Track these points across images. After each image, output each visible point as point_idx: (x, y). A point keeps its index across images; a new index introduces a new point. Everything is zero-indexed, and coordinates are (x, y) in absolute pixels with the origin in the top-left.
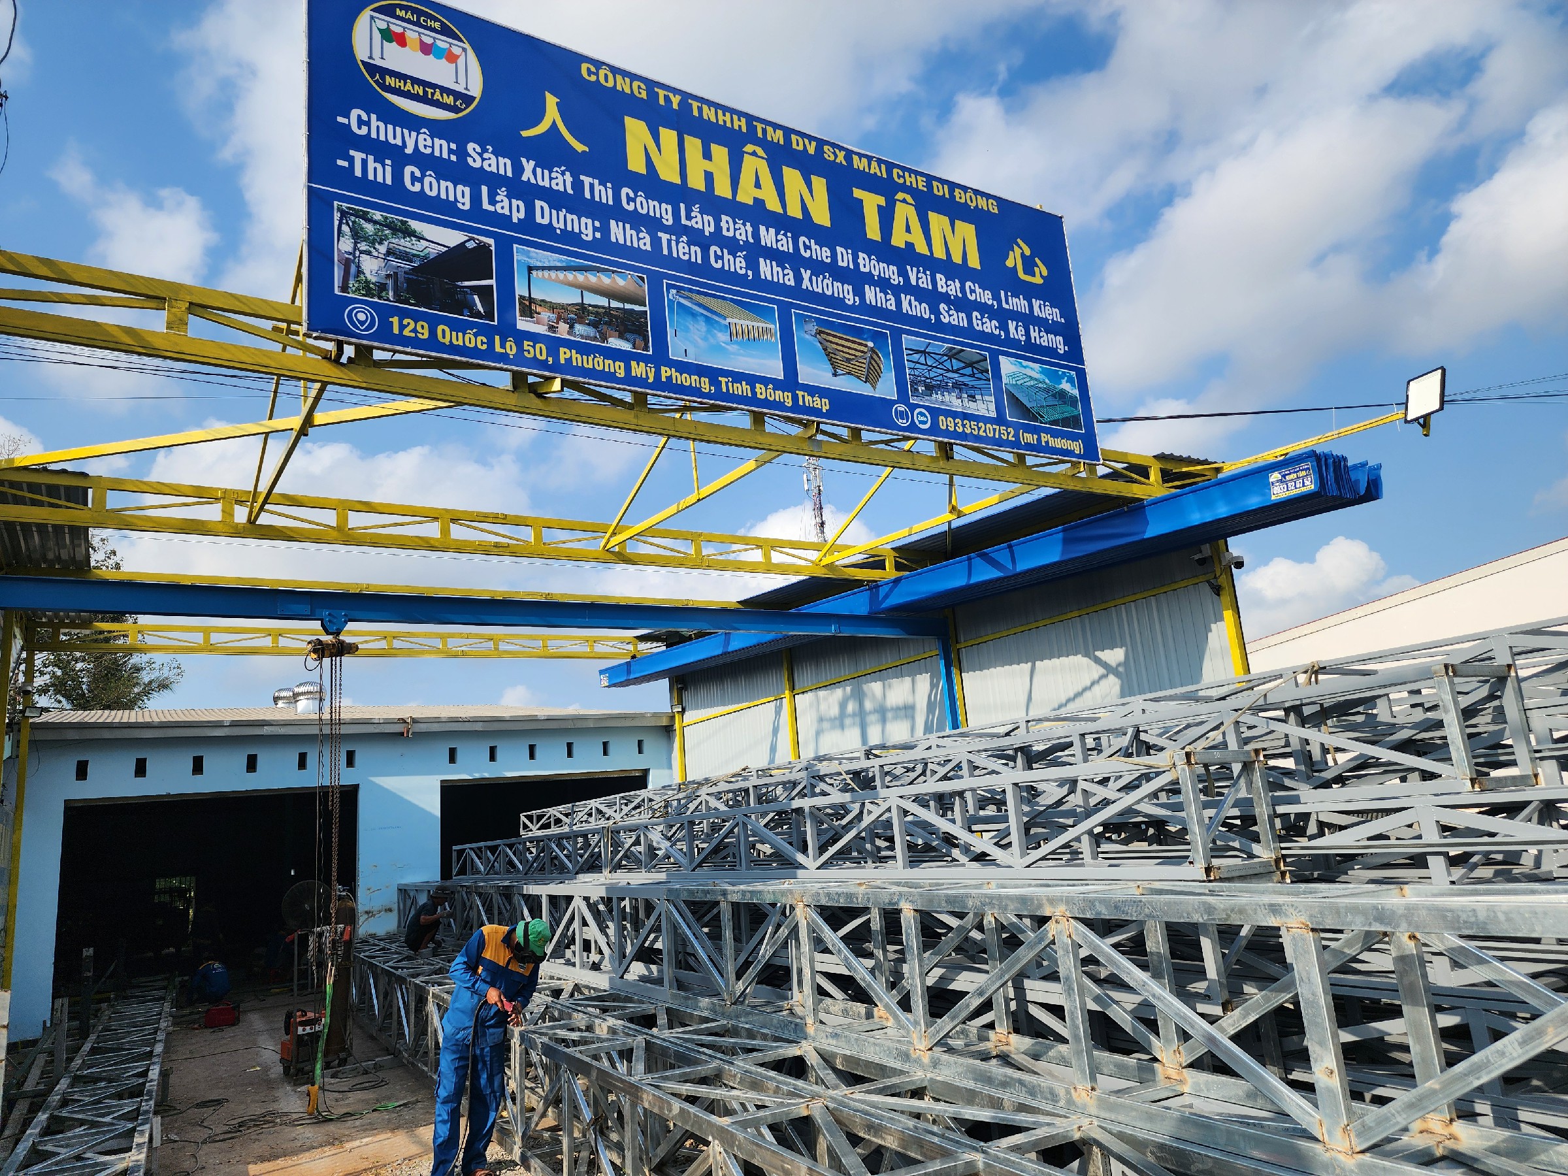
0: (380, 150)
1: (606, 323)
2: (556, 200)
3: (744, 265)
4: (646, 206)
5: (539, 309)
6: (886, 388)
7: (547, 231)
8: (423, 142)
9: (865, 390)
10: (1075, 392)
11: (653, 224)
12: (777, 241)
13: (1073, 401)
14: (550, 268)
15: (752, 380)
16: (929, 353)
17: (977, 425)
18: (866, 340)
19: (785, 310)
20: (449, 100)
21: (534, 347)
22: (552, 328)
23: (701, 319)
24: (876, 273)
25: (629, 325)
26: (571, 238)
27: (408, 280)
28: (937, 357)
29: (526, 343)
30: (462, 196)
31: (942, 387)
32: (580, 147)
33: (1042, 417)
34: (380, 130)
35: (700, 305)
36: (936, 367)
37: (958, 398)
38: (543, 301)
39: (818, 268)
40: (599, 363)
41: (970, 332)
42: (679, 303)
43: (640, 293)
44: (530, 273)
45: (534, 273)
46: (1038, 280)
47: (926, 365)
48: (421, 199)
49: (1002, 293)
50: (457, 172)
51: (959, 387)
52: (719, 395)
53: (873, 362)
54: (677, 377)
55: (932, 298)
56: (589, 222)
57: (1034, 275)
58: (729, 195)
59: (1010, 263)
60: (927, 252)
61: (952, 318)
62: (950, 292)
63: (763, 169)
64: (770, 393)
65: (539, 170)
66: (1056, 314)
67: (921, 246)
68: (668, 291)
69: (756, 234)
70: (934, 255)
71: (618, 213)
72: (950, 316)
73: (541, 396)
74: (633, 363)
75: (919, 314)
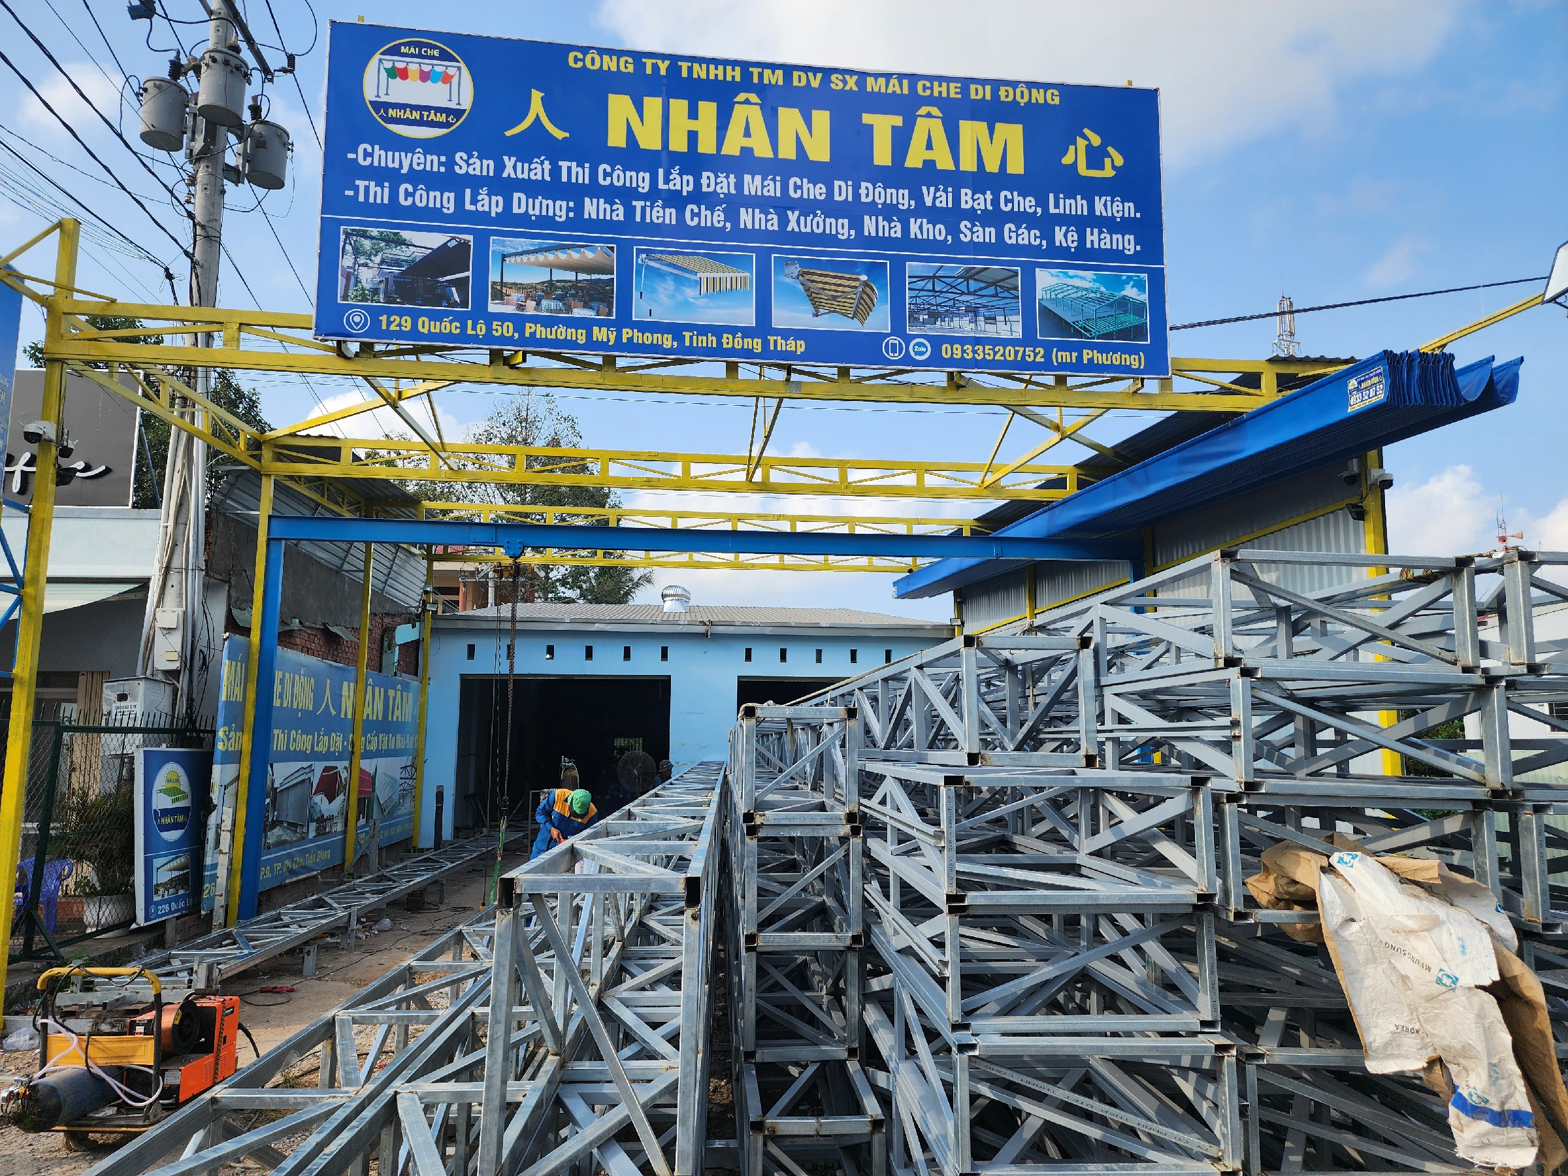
0: (379, 174)
1: (572, 295)
2: (532, 189)
3: (722, 217)
4: (621, 178)
5: (509, 291)
6: (879, 320)
7: (524, 219)
8: (418, 161)
9: (853, 326)
10: (1144, 297)
11: (627, 195)
12: (763, 187)
13: (1139, 308)
14: (521, 254)
15: (718, 331)
16: (939, 278)
17: (993, 350)
18: (859, 274)
19: (764, 257)
20: (442, 118)
21: (502, 326)
22: (521, 307)
23: (670, 279)
24: (879, 202)
25: (594, 294)
26: (546, 221)
27: (396, 283)
28: (948, 280)
29: (495, 323)
30: (447, 202)
31: (951, 314)
32: (560, 134)
33: (1088, 331)
34: (381, 157)
35: (670, 265)
37: (971, 322)
38: (514, 283)
39: (807, 207)
40: (562, 333)
41: (1000, 246)
42: (648, 267)
43: (608, 262)
44: (503, 260)
45: (507, 260)
46: (1108, 172)
47: (934, 290)
48: (414, 212)
49: (1051, 196)
50: (448, 181)
51: (973, 311)
52: (683, 349)
53: (865, 297)
54: (638, 337)
55: (951, 217)
56: (564, 204)
57: (1103, 169)
58: (712, 150)
59: (1067, 160)
60: (952, 167)
61: (975, 236)
62: (976, 207)
63: (755, 115)
64: (738, 343)
65: (519, 165)
66: (1129, 209)
67: (944, 162)
68: (638, 257)
69: (739, 185)
70: (961, 169)
71: (593, 190)
72: (973, 233)
73: (513, 367)
74: (596, 329)
75: (931, 237)
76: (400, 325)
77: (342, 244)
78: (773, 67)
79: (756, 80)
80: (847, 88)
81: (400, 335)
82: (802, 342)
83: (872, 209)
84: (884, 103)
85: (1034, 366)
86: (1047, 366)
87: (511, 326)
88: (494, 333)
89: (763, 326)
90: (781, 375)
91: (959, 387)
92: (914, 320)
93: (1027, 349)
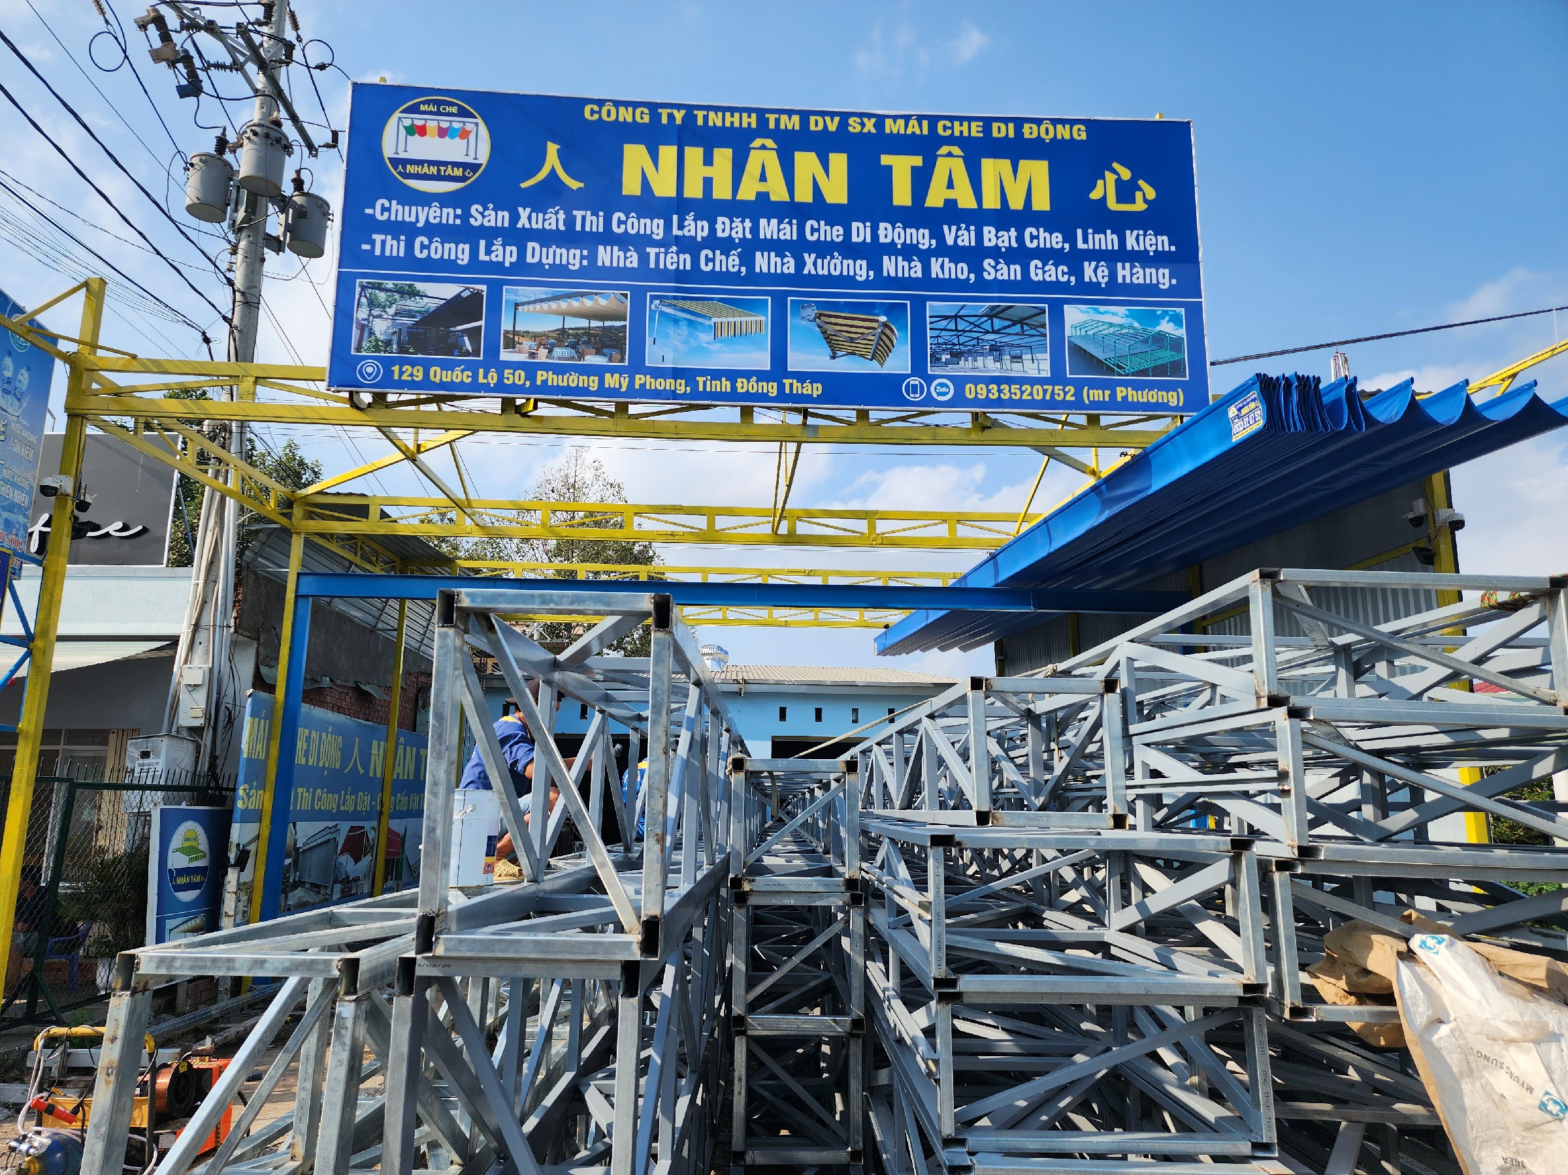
0: (395, 228)
1: (584, 343)
2: (546, 238)
3: (737, 262)
4: (635, 225)
5: (521, 340)
6: (899, 361)
7: (538, 268)
8: (435, 214)
9: (873, 368)
10: (1181, 332)
11: (641, 242)
12: (779, 230)
13: (1176, 344)
14: (534, 302)
15: (733, 375)
16: (961, 317)
17: (1020, 389)
18: (878, 315)
19: (780, 302)
20: (458, 172)
21: (513, 374)
22: (532, 355)
23: (683, 325)
24: (899, 242)
25: (607, 341)
26: (560, 270)
27: (409, 333)
28: (972, 320)
29: (506, 371)
30: (462, 253)
31: (973, 353)
32: (574, 185)
33: (1119, 367)
34: (400, 212)
35: (683, 310)
36: (970, 331)
37: (995, 361)
38: (527, 332)
39: (824, 249)
40: (573, 380)
41: (1023, 284)
42: (662, 313)
43: (622, 309)
44: (516, 309)
45: (520, 308)
46: (1139, 206)
47: (956, 330)
48: (429, 264)
49: (1079, 232)
50: (464, 233)
51: (996, 350)
52: (695, 394)
53: (884, 338)
54: (651, 383)
55: (974, 256)
56: (578, 252)
57: (1133, 201)
58: (728, 196)
59: (1096, 195)
60: (974, 206)
61: (999, 274)
62: (1000, 244)
63: (771, 160)
64: (753, 386)
65: (534, 215)
66: (1163, 243)
67: (966, 201)
68: (651, 303)
69: (755, 230)
70: (985, 207)
71: (608, 237)
72: (997, 271)
73: (525, 415)
74: (608, 376)
75: (953, 276)
76: (411, 375)
77: (357, 296)
78: (790, 113)
79: (772, 125)
80: (865, 130)
81: (412, 385)
82: (820, 385)
83: (891, 249)
84: (903, 145)
85: (1064, 405)
86: (1078, 404)
87: (523, 374)
88: (506, 381)
89: (779, 368)
90: (797, 419)
91: (984, 428)
92: (936, 360)
93: (1057, 388)
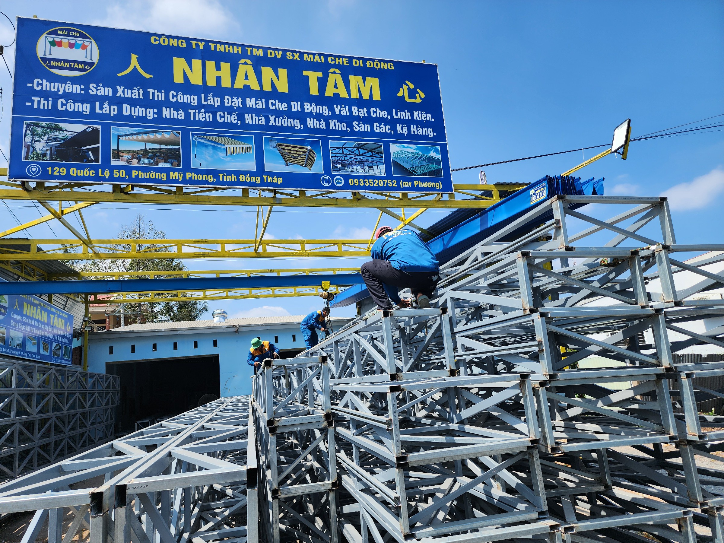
0: (45, 95)
1: (158, 156)
2: (133, 103)
3: (236, 118)
4: (182, 98)
5: (122, 154)
6: (318, 168)
7: (129, 118)
8: (69, 88)
9: (305, 170)
10: (439, 157)
11: (186, 107)
12: (256, 104)
13: (437, 161)
14: (129, 135)
15: (237, 173)
16: (345, 148)
17: (373, 181)
18: (307, 146)
19: (258, 137)
21: (119, 172)
22: (129, 162)
23: (210, 148)
24: (314, 112)
25: (170, 156)
26: (142, 119)
27: (57, 150)
28: (350, 149)
29: (115, 171)
30: (86, 109)
31: (351, 164)
32: (148, 76)
33: (415, 172)
34: (47, 86)
35: (210, 141)
36: (349, 154)
37: (362, 168)
38: (126, 151)
39: (279, 114)
40: (153, 175)
41: (372, 133)
42: (198, 142)
43: (177, 140)
44: (118, 138)
45: (121, 138)
46: (418, 101)
47: (343, 154)
48: (66, 113)
49: (394, 110)
50: (85, 98)
51: (362, 163)
52: (218, 182)
53: (310, 156)
54: (195, 176)
55: (349, 120)
56: (151, 110)
57: (416, 99)
58: (229, 86)
59: (400, 94)
60: (347, 97)
61: (360, 128)
62: (360, 115)
63: (250, 70)
64: (248, 179)
65: (126, 90)
66: (429, 117)
67: (344, 94)
68: (193, 137)
69: (244, 103)
70: (352, 97)
71: (168, 104)
73: (126, 193)
74: (171, 173)
75: (340, 129)
76: (59, 172)
77: (24, 130)
78: (258, 48)
79: (249, 53)
80: (295, 59)
81: (60, 177)
82: (281, 179)
83: (310, 115)
84: (313, 67)
85: (393, 189)
86: (398, 188)
87: (124, 172)
88: (115, 175)
89: (260, 170)
90: (271, 195)
91: (358, 199)
92: (335, 168)
93: (389, 181)
